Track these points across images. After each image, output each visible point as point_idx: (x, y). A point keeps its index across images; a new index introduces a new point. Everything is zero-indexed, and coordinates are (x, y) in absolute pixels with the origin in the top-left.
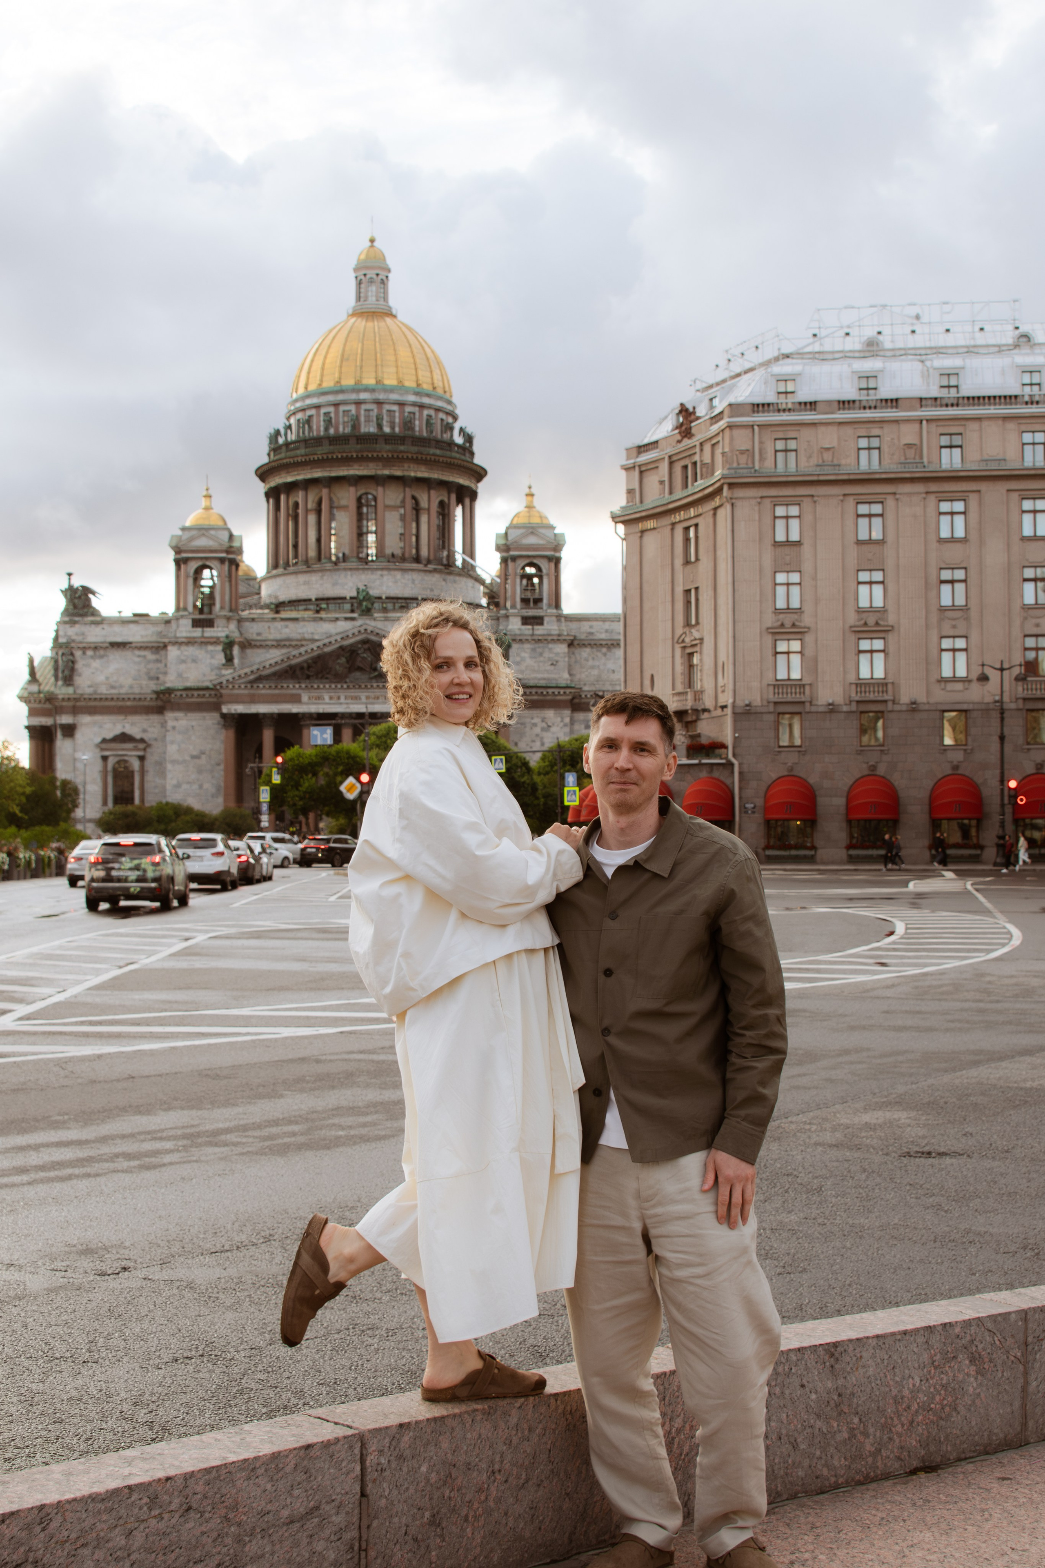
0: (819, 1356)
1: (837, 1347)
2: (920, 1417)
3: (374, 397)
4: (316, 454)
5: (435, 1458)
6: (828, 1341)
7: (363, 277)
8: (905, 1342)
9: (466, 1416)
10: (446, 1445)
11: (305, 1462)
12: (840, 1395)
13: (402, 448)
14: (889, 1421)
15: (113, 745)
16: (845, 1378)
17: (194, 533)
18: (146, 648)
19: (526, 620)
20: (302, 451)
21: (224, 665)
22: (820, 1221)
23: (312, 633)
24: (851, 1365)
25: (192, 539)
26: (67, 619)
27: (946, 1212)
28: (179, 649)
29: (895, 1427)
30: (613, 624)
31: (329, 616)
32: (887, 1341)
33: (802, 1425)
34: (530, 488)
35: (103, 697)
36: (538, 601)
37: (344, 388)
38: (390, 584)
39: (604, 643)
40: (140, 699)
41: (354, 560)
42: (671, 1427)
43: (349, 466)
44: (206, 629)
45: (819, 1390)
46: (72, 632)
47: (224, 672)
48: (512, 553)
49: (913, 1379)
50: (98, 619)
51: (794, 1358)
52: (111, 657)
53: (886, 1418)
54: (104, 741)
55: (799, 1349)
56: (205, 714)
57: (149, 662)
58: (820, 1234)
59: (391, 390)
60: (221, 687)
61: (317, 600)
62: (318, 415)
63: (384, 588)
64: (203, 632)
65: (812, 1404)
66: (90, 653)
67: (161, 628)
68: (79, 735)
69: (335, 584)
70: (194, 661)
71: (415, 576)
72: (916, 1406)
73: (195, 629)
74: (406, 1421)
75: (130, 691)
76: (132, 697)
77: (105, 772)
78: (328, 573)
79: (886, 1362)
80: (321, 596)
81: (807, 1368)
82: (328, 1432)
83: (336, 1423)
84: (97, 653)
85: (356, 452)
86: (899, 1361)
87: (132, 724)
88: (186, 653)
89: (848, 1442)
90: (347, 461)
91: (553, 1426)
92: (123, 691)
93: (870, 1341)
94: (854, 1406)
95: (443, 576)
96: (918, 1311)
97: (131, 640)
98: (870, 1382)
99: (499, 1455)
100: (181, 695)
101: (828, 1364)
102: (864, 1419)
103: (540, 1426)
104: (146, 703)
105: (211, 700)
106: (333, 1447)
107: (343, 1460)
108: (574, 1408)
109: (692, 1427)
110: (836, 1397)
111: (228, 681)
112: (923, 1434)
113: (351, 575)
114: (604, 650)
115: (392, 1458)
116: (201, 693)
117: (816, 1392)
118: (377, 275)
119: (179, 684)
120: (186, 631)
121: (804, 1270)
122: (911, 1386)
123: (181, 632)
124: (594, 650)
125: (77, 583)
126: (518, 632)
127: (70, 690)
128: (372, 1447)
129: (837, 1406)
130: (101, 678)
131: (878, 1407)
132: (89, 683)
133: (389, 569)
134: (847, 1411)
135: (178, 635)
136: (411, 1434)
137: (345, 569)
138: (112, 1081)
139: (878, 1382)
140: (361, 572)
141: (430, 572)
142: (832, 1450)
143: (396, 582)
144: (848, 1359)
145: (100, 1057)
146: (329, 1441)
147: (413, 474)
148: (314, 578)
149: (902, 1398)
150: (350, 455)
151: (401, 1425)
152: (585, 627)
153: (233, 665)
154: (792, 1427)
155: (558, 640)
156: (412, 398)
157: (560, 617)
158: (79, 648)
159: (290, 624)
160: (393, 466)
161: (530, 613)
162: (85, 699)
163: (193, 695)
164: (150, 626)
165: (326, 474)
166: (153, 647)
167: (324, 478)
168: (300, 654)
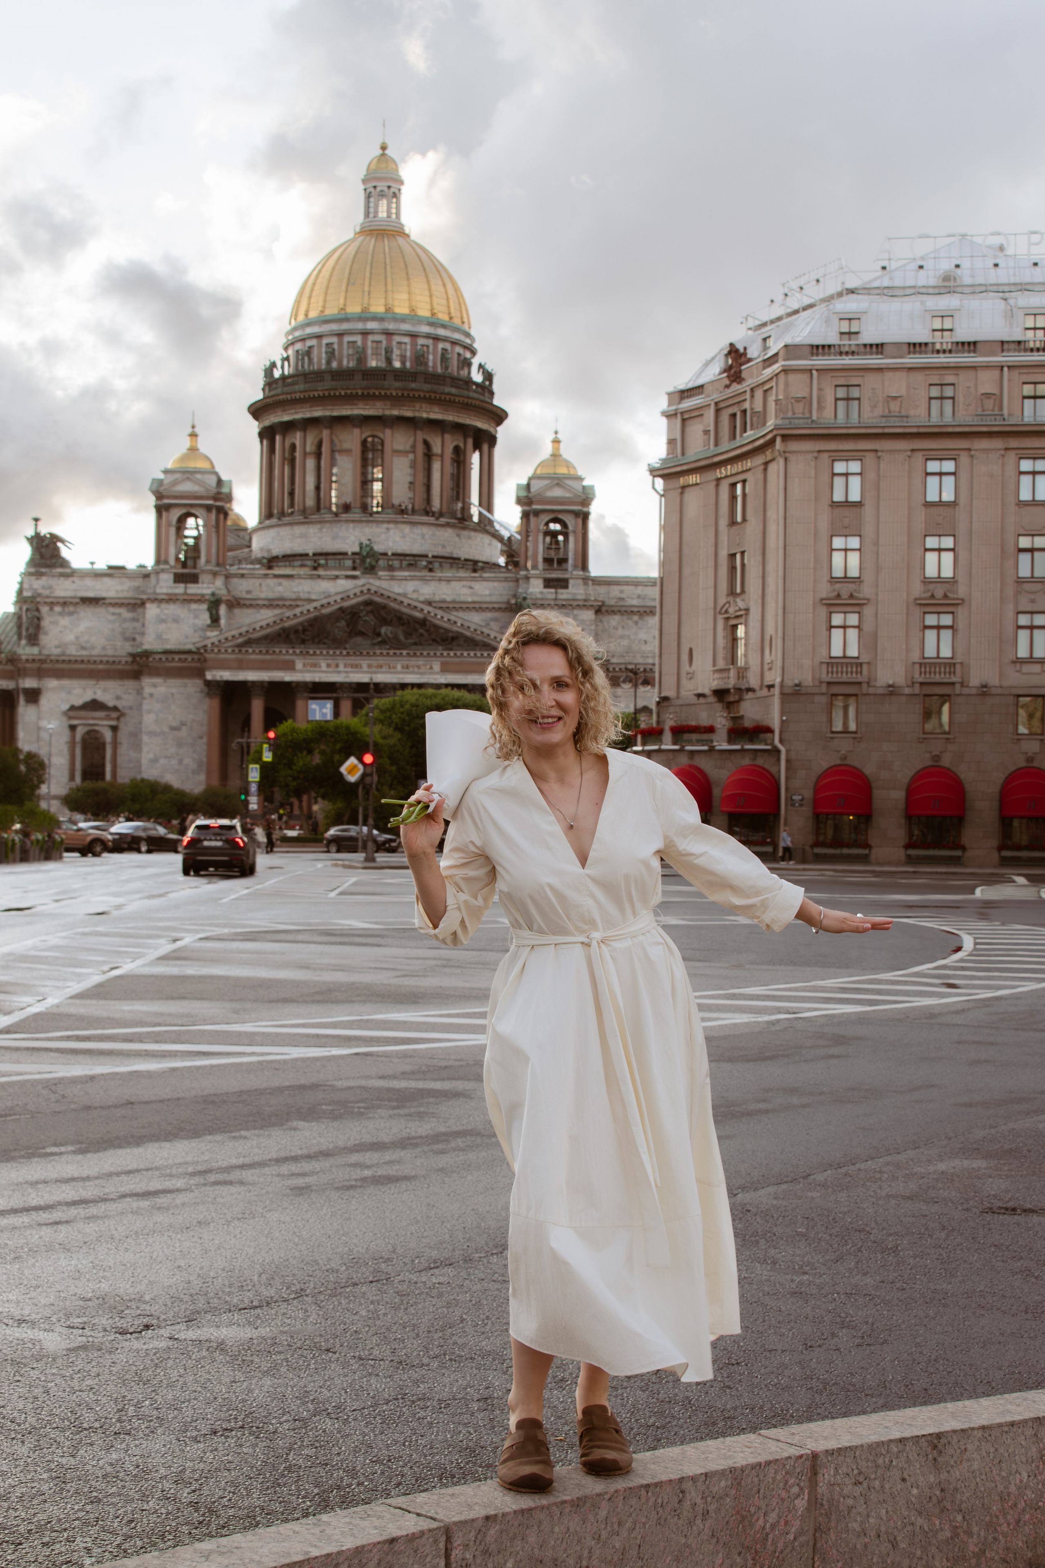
0: (921, 1448)
1: (940, 1438)
2: (1027, 1516)
3: (382, 327)
4: (317, 390)
5: (521, 1553)
6: (931, 1431)
7: (372, 190)
8: (1012, 1434)
9: (554, 1508)
10: (533, 1539)
11: (389, 1557)
12: (942, 1490)
13: (413, 385)
14: (994, 1519)
15: (83, 713)
16: (948, 1472)
17: (178, 476)
18: (121, 605)
19: (549, 583)
20: (301, 387)
21: (209, 626)
22: (898, 1285)
23: (309, 593)
24: (955, 1458)
25: (175, 483)
26: (32, 570)
27: (1037, 1278)
28: (159, 607)
29: (1000, 1526)
30: (646, 588)
31: (328, 573)
32: (993, 1433)
33: (903, 1522)
34: (558, 433)
35: (73, 659)
36: (563, 561)
37: (349, 316)
38: (397, 539)
39: (635, 609)
40: (114, 662)
41: (358, 510)
42: (766, 1521)
43: (354, 404)
44: (189, 585)
45: (920, 1484)
46: (38, 584)
47: (209, 634)
48: (535, 507)
49: (1020, 1474)
50: (68, 571)
51: (895, 1450)
52: (82, 614)
53: (991, 1516)
54: (73, 708)
55: (901, 1440)
56: (186, 681)
57: (125, 620)
58: (900, 1301)
59: (403, 319)
60: (206, 650)
61: (314, 554)
62: (320, 346)
63: (390, 544)
64: (186, 588)
65: (913, 1499)
66: (58, 609)
67: (138, 583)
68: (44, 701)
69: (334, 538)
70: (176, 620)
71: (425, 530)
72: (1023, 1504)
73: (177, 585)
74: (493, 1513)
75: (103, 653)
76: (105, 659)
77: (72, 744)
78: (328, 525)
79: (992, 1455)
80: (319, 551)
81: (908, 1461)
82: (410, 1525)
83: (418, 1515)
84: (67, 610)
85: (362, 389)
86: (1006, 1454)
87: (105, 690)
88: (166, 612)
89: (950, 1541)
90: (351, 399)
91: (644, 1520)
92: (95, 652)
93: (976, 1432)
94: (957, 1503)
95: (457, 531)
96: (1025, 1399)
97: (104, 595)
98: (975, 1477)
99: (587, 1551)
100: (160, 659)
101: (930, 1456)
102: (967, 1517)
103: (631, 1519)
104: (120, 667)
105: (193, 665)
106: (417, 1540)
107: (427, 1556)
108: (665, 1501)
109: (786, 1522)
110: (938, 1493)
111: (213, 644)
112: (1030, 1534)
113: (354, 528)
114: (636, 618)
115: (477, 1553)
116: (183, 656)
117: (917, 1488)
118: (389, 187)
119: (158, 647)
120: (167, 587)
121: (885, 1342)
122: (1018, 1482)
123: (161, 587)
124: (625, 617)
125: (44, 530)
126: (539, 596)
127: (35, 650)
128: (457, 1541)
129: (939, 1502)
130: (70, 637)
131: (983, 1505)
132: (56, 643)
133: (396, 522)
134: (950, 1508)
135: (158, 591)
136: (498, 1527)
137: (347, 521)
138: (109, 1107)
139: (984, 1477)
140: (364, 524)
141: (442, 526)
142: (933, 1549)
143: (404, 537)
144: (952, 1451)
145: (92, 1078)
146: (413, 1534)
147: (425, 415)
148: (312, 530)
149: (1009, 1494)
150: (354, 392)
151: (487, 1518)
152: (615, 591)
153: (219, 626)
154: (892, 1524)
155: (585, 606)
156: (425, 329)
157: (587, 580)
158: (45, 603)
159: (285, 582)
160: (403, 405)
161: (554, 575)
162: (51, 661)
163: (173, 659)
164: (126, 580)
165: (328, 413)
166: (129, 604)
167: (325, 417)
168: (295, 615)
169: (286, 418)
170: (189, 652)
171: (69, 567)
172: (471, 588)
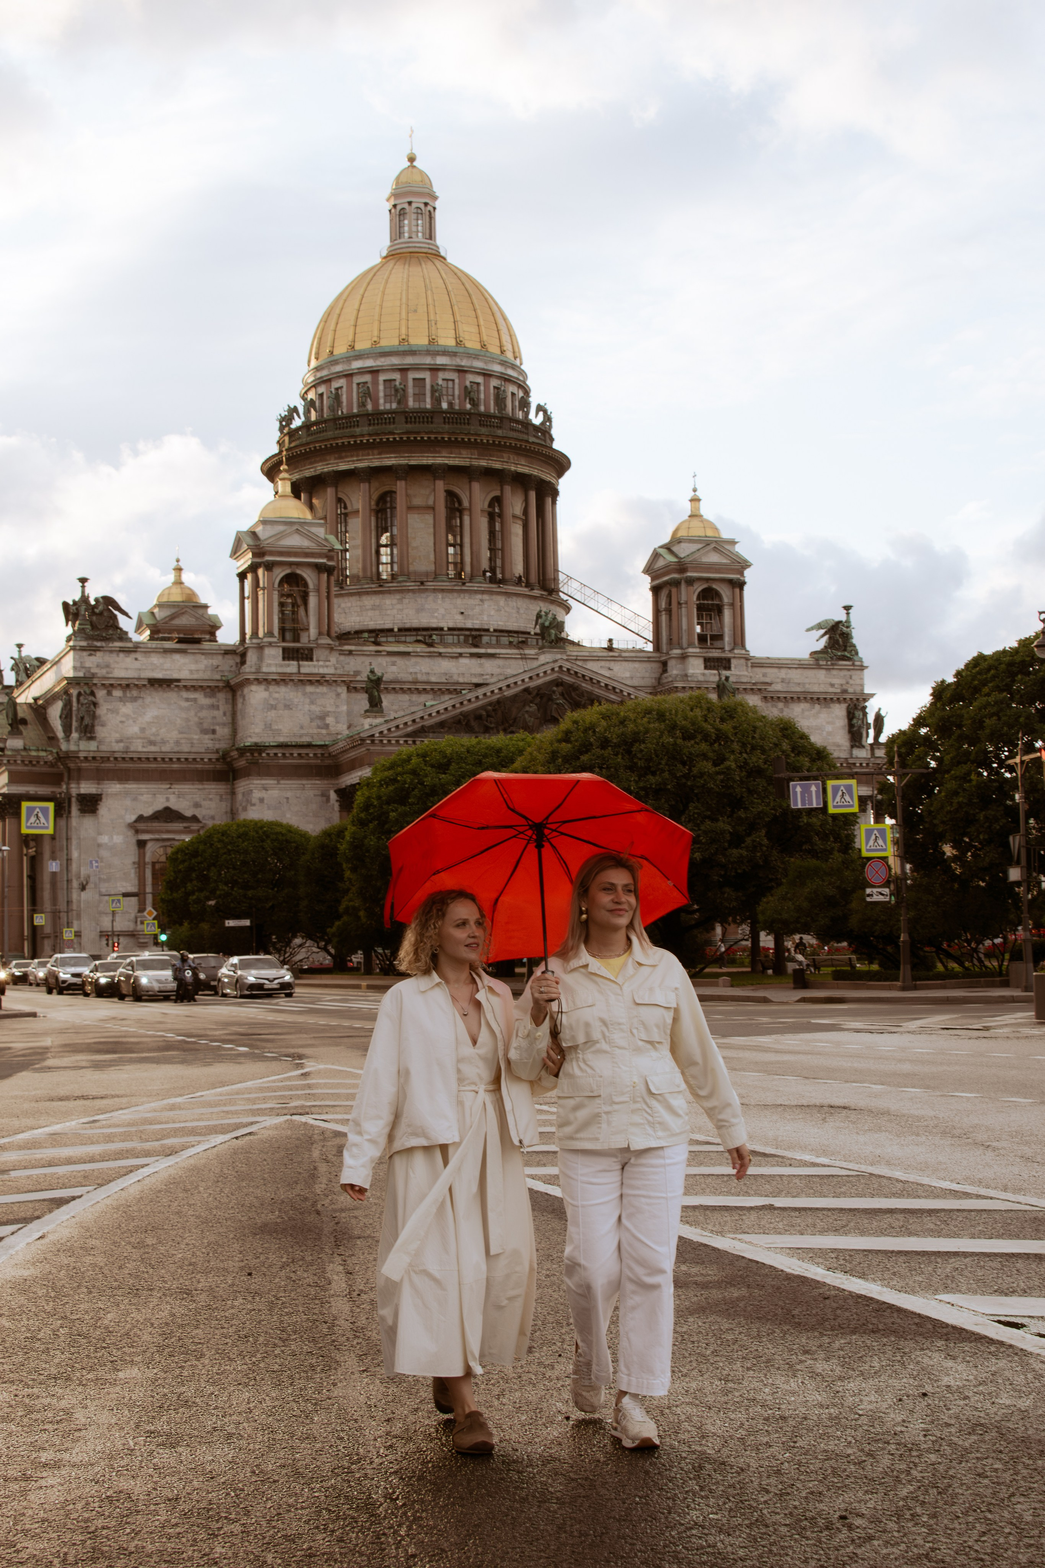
3: (454, 363)
4: (394, 434)
7: (406, 206)
13: (499, 432)
15: (156, 825)
17: (281, 528)
18: (194, 688)
19: (710, 663)
20: (366, 429)
21: (366, 711)
25: (281, 536)
26: (84, 644)
28: (266, 690)
30: (789, 671)
31: (449, 650)
34: (695, 490)
35: (135, 756)
36: (719, 637)
38: (492, 613)
39: (782, 695)
40: (194, 759)
41: (445, 578)
43: (436, 452)
44: (302, 663)
46: (92, 662)
47: (367, 723)
48: (689, 574)
50: (130, 645)
52: (148, 700)
54: (141, 818)
56: (304, 782)
57: (202, 708)
59: (476, 356)
60: (373, 741)
61: (400, 630)
62: (375, 383)
63: (485, 618)
64: (299, 666)
66: (117, 693)
67: (231, 661)
68: (104, 810)
69: (419, 610)
70: (288, 707)
71: (521, 603)
73: (288, 662)
75: (176, 749)
76: (183, 756)
77: (140, 865)
78: (412, 595)
80: (401, 626)
84: (129, 694)
85: (448, 433)
87: (180, 796)
88: (276, 695)
90: (434, 444)
92: (168, 748)
97: (175, 676)
100: (276, 754)
104: (199, 766)
105: (322, 761)
111: (381, 733)
113: (443, 598)
116: (303, 751)
119: (268, 739)
120: (276, 665)
123: (269, 665)
124: (769, 705)
125: (94, 592)
126: (701, 678)
127: (93, 746)
130: (133, 729)
132: (117, 736)
133: (491, 593)
135: (265, 669)
140: (455, 594)
141: (535, 598)
143: (499, 610)
147: (513, 468)
148: (389, 601)
150: (439, 437)
152: (772, 674)
153: (381, 711)
155: (752, 689)
156: (497, 368)
157: (747, 659)
158: (103, 685)
159: (399, 661)
160: (491, 456)
161: (715, 654)
162: (116, 759)
163: (292, 754)
164: (203, 657)
165: (403, 462)
166: (209, 687)
167: (400, 465)
168: (477, 697)
169: (343, 467)
170: (309, 746)
171: (130, 640)
172: (610, 669)
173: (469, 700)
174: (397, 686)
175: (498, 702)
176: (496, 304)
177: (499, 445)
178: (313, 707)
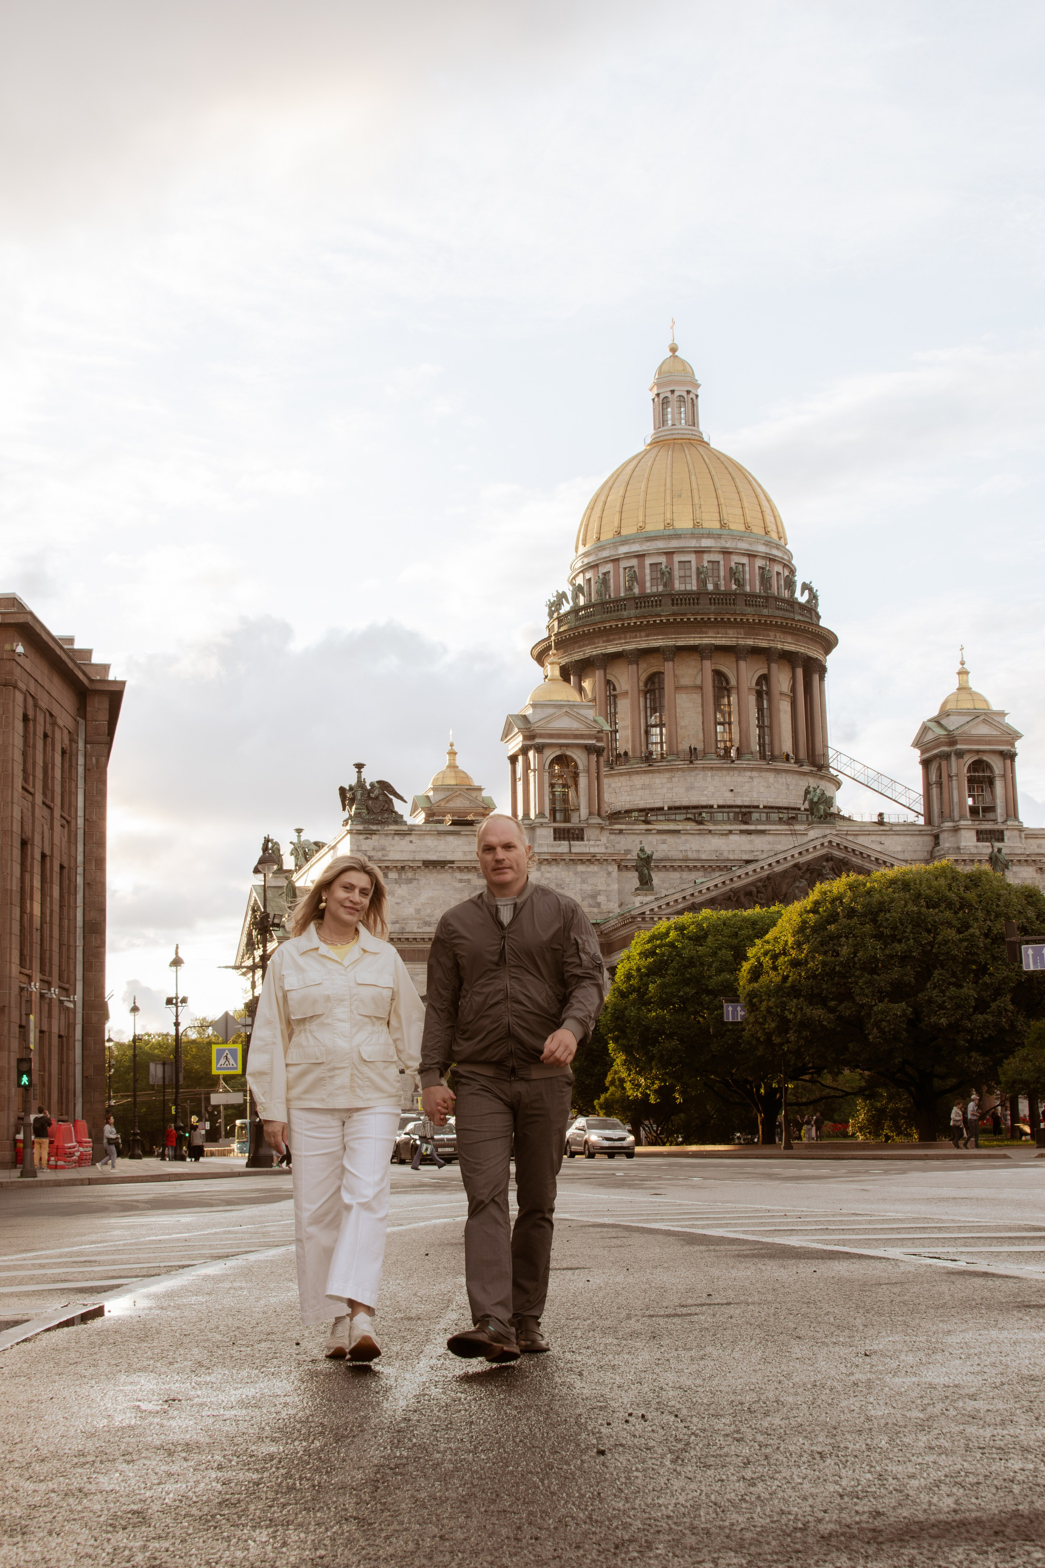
3: (719, 545)
4: (660, 616)
7: (669, 394)
13: (765, 612)
17: (551, 711)
19: (981, 836)
20: (633, 612)
21: (637, 889)
25: (550, 718)
26: (360, 827)
31: (719, 827)
34: (963, 663)
36: (992, 809)
41: (714, 756)
43: (702, 632)
46: (369, 845)
47: (638, 900)
48: (959, 747)
50: (405, 828)
52: (423, 881)
59: (739, 536)
60: (644, 919)
61: (670, 808)
62: (642, 566)
63: (755, 795)
66: (393, 875)
69: (689, 789)
71: (791, 779)
78: (679, 774)
80: (671, 804)
84: (404, 876)
88: (548, 875)
90: (701, 625)
97: (449, 858)
111: (652, 910)
113: (712, 776)
118: (688, 392)
120: (548, 845)
123: (541, 845)
125: (370, 777)
126: (974, 851)
130: (409, 911)
133: (760, 770)
135: (536, 850)
140: (724, 772)
141: (804, 774)
147: (779, 646)
150: (706, 618)
155: (1026, 861)
156: (762, 549)
157: (1021, 830)
159: (669, 838)
160: (757, 635)
161: (988, 826)
165: (671, 643)
168: (747, 874)
171: (405, 823)
172: (881, 843)
173: (739, 877)
174: (668, 864)
175: (768, 878)
176: (760, 486)
177: (765, 623)
178: (585, 886)
